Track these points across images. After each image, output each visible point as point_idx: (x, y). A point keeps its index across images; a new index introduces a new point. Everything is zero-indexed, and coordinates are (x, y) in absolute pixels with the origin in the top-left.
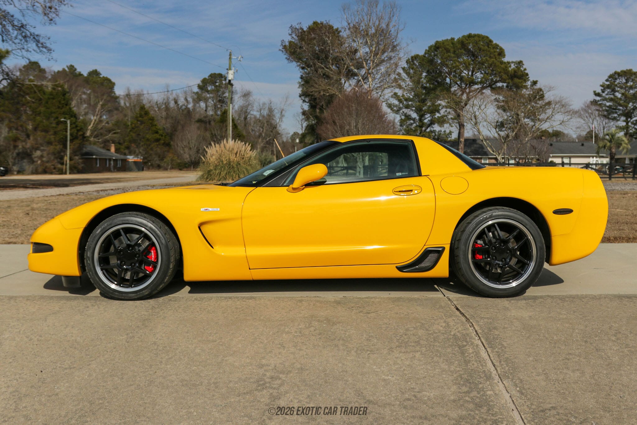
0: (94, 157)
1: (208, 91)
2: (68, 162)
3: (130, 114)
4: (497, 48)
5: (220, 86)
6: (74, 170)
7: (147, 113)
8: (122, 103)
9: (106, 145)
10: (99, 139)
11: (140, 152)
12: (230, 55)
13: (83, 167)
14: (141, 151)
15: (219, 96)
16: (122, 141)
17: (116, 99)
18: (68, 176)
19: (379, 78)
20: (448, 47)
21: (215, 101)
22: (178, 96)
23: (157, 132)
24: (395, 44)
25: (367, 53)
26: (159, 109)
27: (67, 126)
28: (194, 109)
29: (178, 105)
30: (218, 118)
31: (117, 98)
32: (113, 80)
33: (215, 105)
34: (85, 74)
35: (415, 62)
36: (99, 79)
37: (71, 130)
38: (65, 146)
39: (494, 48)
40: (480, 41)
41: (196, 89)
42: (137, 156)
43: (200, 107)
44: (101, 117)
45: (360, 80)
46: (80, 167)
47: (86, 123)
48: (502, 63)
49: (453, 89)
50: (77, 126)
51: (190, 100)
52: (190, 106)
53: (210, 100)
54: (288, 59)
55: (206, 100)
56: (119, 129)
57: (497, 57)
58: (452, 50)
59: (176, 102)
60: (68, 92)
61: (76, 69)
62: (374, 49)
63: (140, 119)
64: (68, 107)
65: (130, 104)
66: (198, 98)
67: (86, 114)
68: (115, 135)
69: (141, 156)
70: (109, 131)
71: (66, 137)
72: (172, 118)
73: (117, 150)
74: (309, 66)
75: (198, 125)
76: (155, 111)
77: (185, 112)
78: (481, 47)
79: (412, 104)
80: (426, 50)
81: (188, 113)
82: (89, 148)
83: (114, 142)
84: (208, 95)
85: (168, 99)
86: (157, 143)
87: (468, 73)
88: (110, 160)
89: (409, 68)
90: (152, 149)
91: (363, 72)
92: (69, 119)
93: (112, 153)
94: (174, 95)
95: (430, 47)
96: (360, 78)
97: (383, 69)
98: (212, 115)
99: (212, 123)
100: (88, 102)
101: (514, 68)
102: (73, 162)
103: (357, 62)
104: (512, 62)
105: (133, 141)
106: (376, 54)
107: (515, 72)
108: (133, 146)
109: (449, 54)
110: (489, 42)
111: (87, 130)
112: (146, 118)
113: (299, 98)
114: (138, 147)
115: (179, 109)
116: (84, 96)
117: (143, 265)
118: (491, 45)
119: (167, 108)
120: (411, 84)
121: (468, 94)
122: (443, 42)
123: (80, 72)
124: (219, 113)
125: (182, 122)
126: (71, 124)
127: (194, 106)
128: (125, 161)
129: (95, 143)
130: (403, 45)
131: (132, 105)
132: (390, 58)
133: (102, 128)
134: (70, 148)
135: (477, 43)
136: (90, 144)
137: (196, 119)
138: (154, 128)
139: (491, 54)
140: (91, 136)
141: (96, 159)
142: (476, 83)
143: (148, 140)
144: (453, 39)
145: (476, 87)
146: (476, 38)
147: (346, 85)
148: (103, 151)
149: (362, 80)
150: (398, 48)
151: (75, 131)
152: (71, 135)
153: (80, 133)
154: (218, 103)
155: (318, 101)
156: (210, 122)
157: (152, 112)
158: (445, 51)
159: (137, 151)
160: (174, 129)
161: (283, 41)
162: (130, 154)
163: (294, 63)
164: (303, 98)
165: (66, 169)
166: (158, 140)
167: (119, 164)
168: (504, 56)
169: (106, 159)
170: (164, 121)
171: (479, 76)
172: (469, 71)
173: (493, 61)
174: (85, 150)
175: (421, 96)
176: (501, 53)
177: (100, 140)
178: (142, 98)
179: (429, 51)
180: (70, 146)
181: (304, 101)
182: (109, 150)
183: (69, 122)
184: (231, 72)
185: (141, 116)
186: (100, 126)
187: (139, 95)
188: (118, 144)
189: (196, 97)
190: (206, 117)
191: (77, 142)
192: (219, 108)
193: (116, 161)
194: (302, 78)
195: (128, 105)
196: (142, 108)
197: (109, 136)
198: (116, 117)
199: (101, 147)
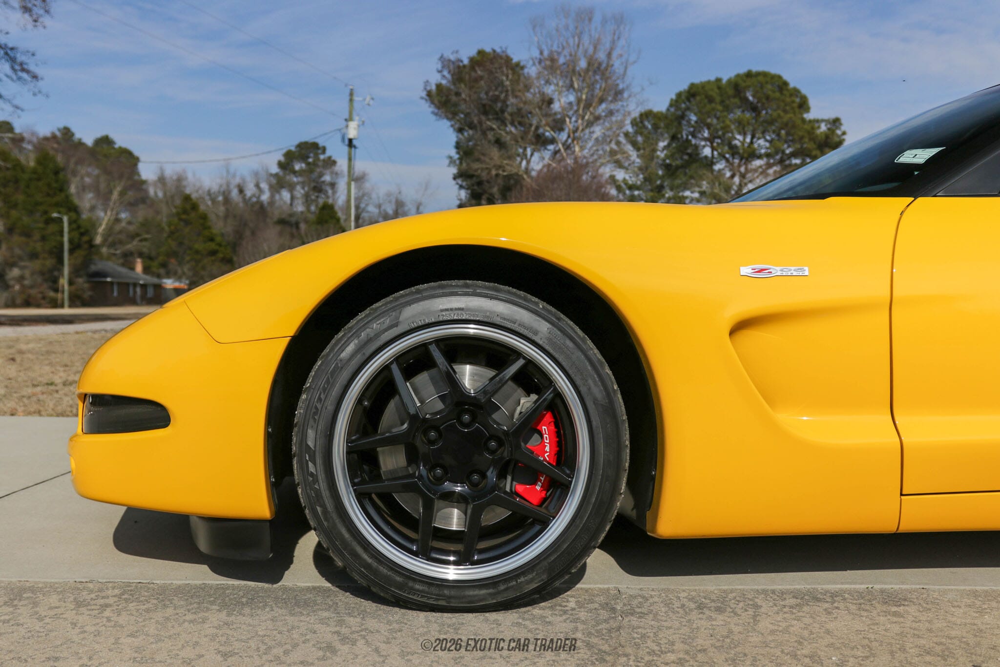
0: (109, 279)
1: (294, 172)
2: (66, 287)
3: (165, 210)
4: (797, 96)
5: (315, 164)
6: (76, 300)
7: (195, 207)
8: (151, 191)
9: (127, 259)
10: (116, 250)
11: (184, 273)
12: (351, 94)
13: (91, 297)
14: (185, 270)
15: (314, 181)
16: (153, 254)
17: (140, 185)
18: (67, 311)
19: (591, 148)
20: (711, 93)
21: (306, 189)
22: (244, 180)
23: (212, 240)
24: (621, 87)
25: (570, 103)
26: (214, 201)
27: (62, 228)
28: (272, 202)
29: (245, 195)
30: (311, 217)
31: (144, 182)
32: (136, 153)
33: (307, 196)
34: (89, 141)
35: (646, 123)
36: (112, 151)
37: (70, 232)
38: (60, 261)
39: (791, 95)
40: (767, 83)
41: (275, 169)
42: (179, 279)
43: (281, 199)
44: (117, 214)
45: (559, 151)
46: (87, 294)
47: (93, 225)
48: (803, 120)
49: (717, 167)
50: (79, 227)
51: (264, 186)
52: (265, 197)
53: (298, 188)
54: (436, 114)
55: (291, 187)
56: (148, 232)
57: (797, 110)
58: (718, 99)
59: (241, 191)
60: (63, 169)
61: (73, 135)
62: (584, 97)
63: (184, 217)
64: (63, 195)
65: (165, 194)
66: (279, 184)
67: (93, 208)
68: (144, 243)
69: (187, 279)
70: (133, 236)
71: (62, 244)
72: (235, 217)
73: (146, 270)
74: (471, 126)
75: (278, 228)
76: (208, 206)
77: (257, 207)
78: (770, 93)
79: (639, 195)
80: (672, 100)
81: (261, 210)
82: (99, 265)
83: (141, 255)
84: (295, 179)
85: (228, 184)
86: (213, 258)
87: (744, 139)
88: (135, 285)
89: (636, 133)
90: (204, 268)
91: (563, 136)
92: (66, 214)
93: (138, 274)
94: (237, 180)
95: (679, 95)
96: (560, 146)
97: (598, 131)
98: (302, 212)
99: (303, 226)
100: (95, 188)
101: (824, 131)
102: (73, 288)
103: (554, 120)
104: (823, 121)
105: (174, 254)
106: (588, 106)
107: (827, 137)
108: (173, 261)
109: (713, 105)
110: (782, 85)
111: (96, 234)
112: (193, 215)
113: (454, 182)
114: (180, 264)
115: (245, 201)
116: (87, 180)
117: (509, 478)
118: (788, 90)
119: (227, 200)
120: (638, 160)
121: (743, 176)
122: (703, 85)
123: (80, 140)
124: (313, 208)
125: (251, 225)
126: (70, 224)
127: (272, 196)
128: (158, 287)
129: (108, 259)
130: (635, 89)
131: (168, 194)
132: (611, 113)
133: (120, 232)
134: (70, 265)
135: (762, 87)
136: (102, 258)
137: (275, 219)
138: (206, 233)
139: (786, 105)
140: (103, 243)
141: (112, 283)
142: (760, 157)
143: (197, 252)
144: (718, 80)
145: (758, 163)
146: (760, 78)
147: (533, 159)
148: (123, 270)
149: (562, 150)
150: (626, 95)
151: (76, 234)
152: (71, 241)
153: (85, 238)
154: (311, 193)
155: (486, 186)
156: (297, 225)
157: (202, 208)
158: (706, 101)
159: (180, 272)
160: (239, 235)
161: (427, 82)
162: (168, 275)
163: (445, 121)
164: (460, 181)
165: (63, 300)
166: (213, 253)
167: (150, 292)
168: (808, 110)
169: (128, 285)
170: (221, 224)
171: (762, 144)
172: (745, 134)
173: (791, 118)
174: (93, 268)
175: (656, 182)
176: (804, 105)
177: (118, 252)
178: (184, 183)
179: (676, 101)
180: (69, 259)
181: (461, 187)
182: (133, 269)
183: (65, 219)
184: (353, 125)
185: (185, 212)
186: (118, 228)
187: (180, 180)
188: (148, 258)
189: (274, 181)
190: (291, 215)
191: (80, 253)
192: (313, 201)
193: (144, 287)
194: (458, 146)
195: (160, 194)
196: (187, 198)
197: (131, 246)
198: (142, 213)
199: (118, 264)
